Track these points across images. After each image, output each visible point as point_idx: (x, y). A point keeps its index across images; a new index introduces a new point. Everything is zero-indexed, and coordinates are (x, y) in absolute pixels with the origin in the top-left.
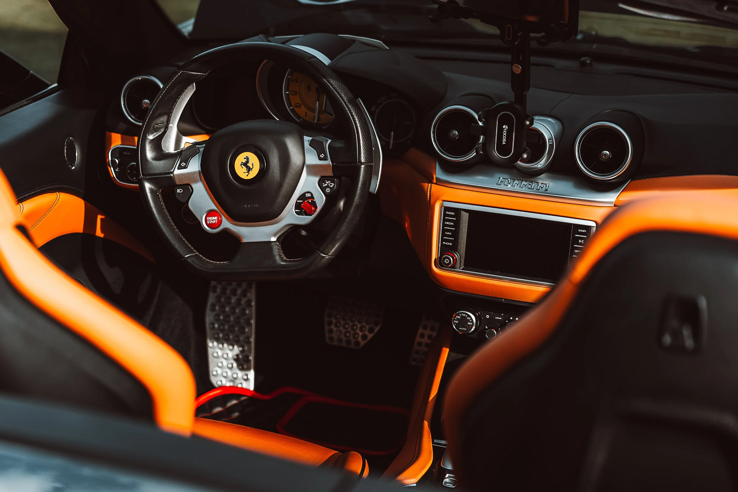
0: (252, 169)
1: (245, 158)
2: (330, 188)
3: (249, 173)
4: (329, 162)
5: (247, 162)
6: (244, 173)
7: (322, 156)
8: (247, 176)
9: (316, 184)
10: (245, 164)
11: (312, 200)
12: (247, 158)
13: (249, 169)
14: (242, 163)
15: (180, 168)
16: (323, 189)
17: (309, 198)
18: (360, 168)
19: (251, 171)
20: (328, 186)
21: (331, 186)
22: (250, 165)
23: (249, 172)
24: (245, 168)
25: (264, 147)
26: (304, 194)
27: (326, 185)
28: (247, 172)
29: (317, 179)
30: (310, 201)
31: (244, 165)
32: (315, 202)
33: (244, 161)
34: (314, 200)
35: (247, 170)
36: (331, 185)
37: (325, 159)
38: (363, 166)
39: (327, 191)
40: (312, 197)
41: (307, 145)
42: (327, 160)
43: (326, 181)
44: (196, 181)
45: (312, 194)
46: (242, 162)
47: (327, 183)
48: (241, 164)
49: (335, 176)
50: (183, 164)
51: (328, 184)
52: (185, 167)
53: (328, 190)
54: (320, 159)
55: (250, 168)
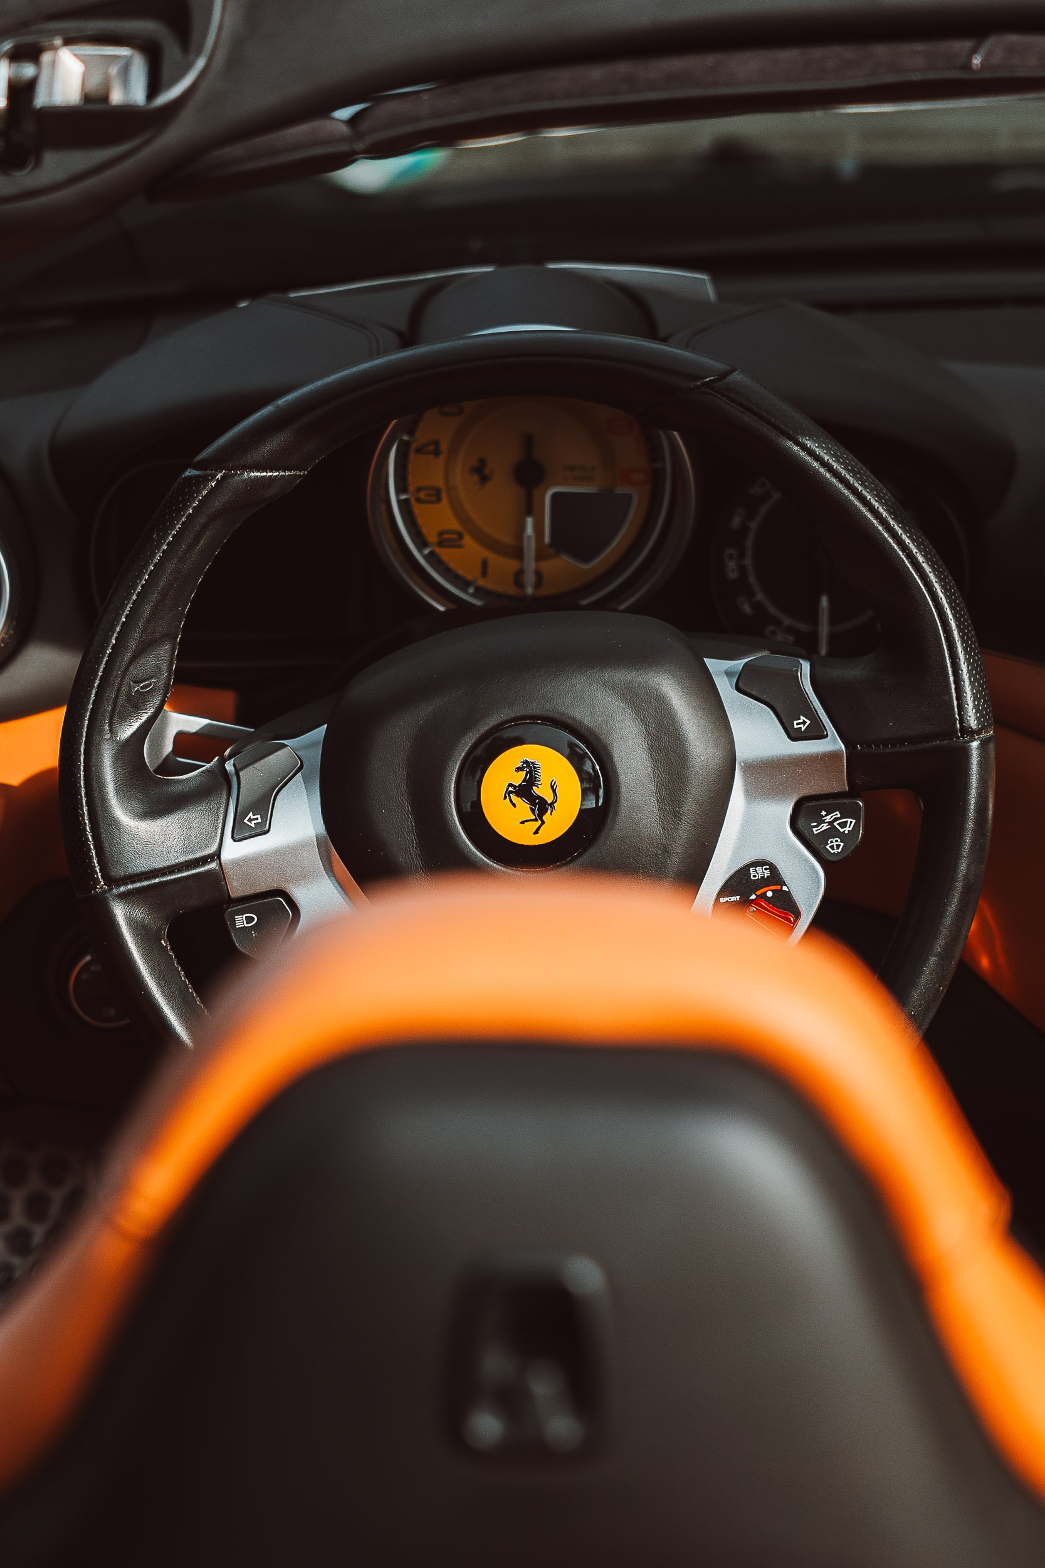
0: (552, 804)
1: (519, 769)
2: (842, 836)
3: (543, 822)
4: (833, 743)
5: (531, 780)
6: (523, 823)
7: (802, 723)
8: (536, 832)
9: (785, 828)
10: (525, 791)
11: (778, 887)
12: (530, 769)
13: (541, 807)
14: (510, 789)
15: (241, 833)
16: (815, 845)
17: (764, 882)
18: (965, 753)
19: (549, 812)
20: (832, 832)
21: (847, 830)
22: (542, 790)
23: (544, 818)
24: (523, 808)
25: (584, 716)
26: (744, 871)
27: (825, 827)
28: (535, 820)
29: (787, 809)
30: (770, 894)
31: (518, 795)
32: (789, 892)
33: (519, 779)
34: (785, 888)
35: (533, 811)
36: (843, 825)
37: (816, 733)
38: (975, 744)
39: (832, 847)
40: (775, 877)
41: (725, 688)
42: (827, 736)
43: (824, 813)
44: (305, 876)
45: (773, 868)
46: (510, 785)
47: (828, 819)
48: (508, 793)
49: (854, 792)
50: (253, 819)
51: (831, 823)
52: (262, 830)
53: (835, 847)
54: (794, 736)
55: (543, 802)
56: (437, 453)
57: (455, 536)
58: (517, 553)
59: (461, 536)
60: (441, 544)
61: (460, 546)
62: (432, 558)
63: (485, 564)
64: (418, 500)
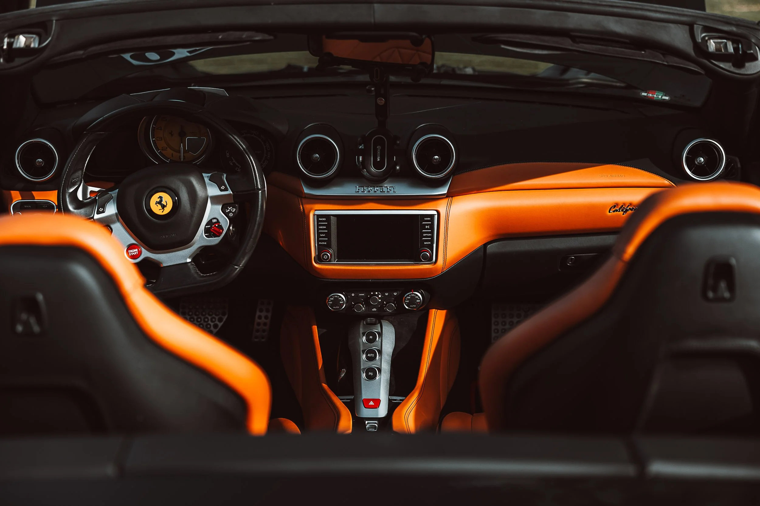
0: (166, 206)
1: (158, 198)
2: (233, 213)
3: (164, 210)
4: (230, 192)
5: (161, 201)
6: (159, 210)
7: (223, 188)
8: (163, 212)
9: (220, 211)
10: (160, 203)
11: (218, 224)
12: (161, 197)
13: (163, 207)
15: (98, 213)
16: (227, 214)
17: (215, 223)
18: (258, 193)
20: (230, 212)
21: (233, 211)
22: (164, 203)
23: (165, 209)
24: (160, 207)
25: (173, 186)
26: (211, 220)
27: (229, 210)
28: (162, 209)
29: (221, 207)
30: (217, 225)
31: (158, 204)
32: (221, 225)
33: (158, 200)
34: (220, 224)
35: (162, 207)
36: (233, 210)
37: (226, 189)
38: (260, 192)
39: (230, 215)
40: (218, 222)
41: (207, 180)
42: (228, 190)
43: (228, 207)
44: (114, 222)
45: (217, 220)
46: (157, 201)
47: (229, 209)
48: (156, 203)
49: (235, 203)
50: (101, 210)
52: (103, 212)
53: (231, 215)
54: (221, 190)
55: (164, 205)
56: (161, 129)
57: (166, 148)
58: (180, 152)
59: (167, 148)
60: (162, 150)
61: (167, 150)
62: (160, 153)
63: (172, 154)
64: (157, 140)
